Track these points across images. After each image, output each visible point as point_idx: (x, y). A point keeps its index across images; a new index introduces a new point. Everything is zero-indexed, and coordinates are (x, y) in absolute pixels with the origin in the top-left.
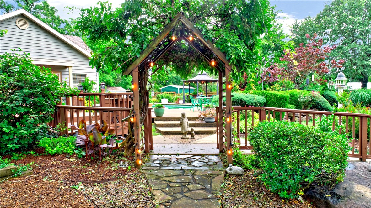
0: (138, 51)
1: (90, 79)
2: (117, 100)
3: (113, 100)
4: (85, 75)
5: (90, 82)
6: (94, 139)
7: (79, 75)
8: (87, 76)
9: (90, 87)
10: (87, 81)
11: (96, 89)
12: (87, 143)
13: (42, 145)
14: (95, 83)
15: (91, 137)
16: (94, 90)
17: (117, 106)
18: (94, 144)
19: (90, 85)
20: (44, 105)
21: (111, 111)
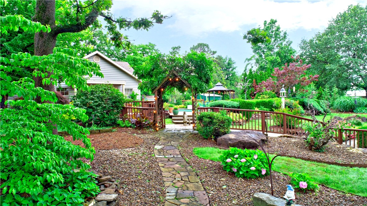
0: (157, 84)
1: (135, 92)
2: (150, 105)
3: (148, 104)
4: (132, 89)
5: (135, 94)
6: (140, 120)
7: (128, 89)
8: (133, 90)
9: (135, 97)
10: (133, 94)
11: (138, 98)
12: (137, 122)
13: (118, 123)
14: (138, 95)
15: (139, 119)
16: (137, 99)
17: (150, 107)
18: (140, 122)
19: (135, 96)
20: (119, 106)
21: (147, 109)
